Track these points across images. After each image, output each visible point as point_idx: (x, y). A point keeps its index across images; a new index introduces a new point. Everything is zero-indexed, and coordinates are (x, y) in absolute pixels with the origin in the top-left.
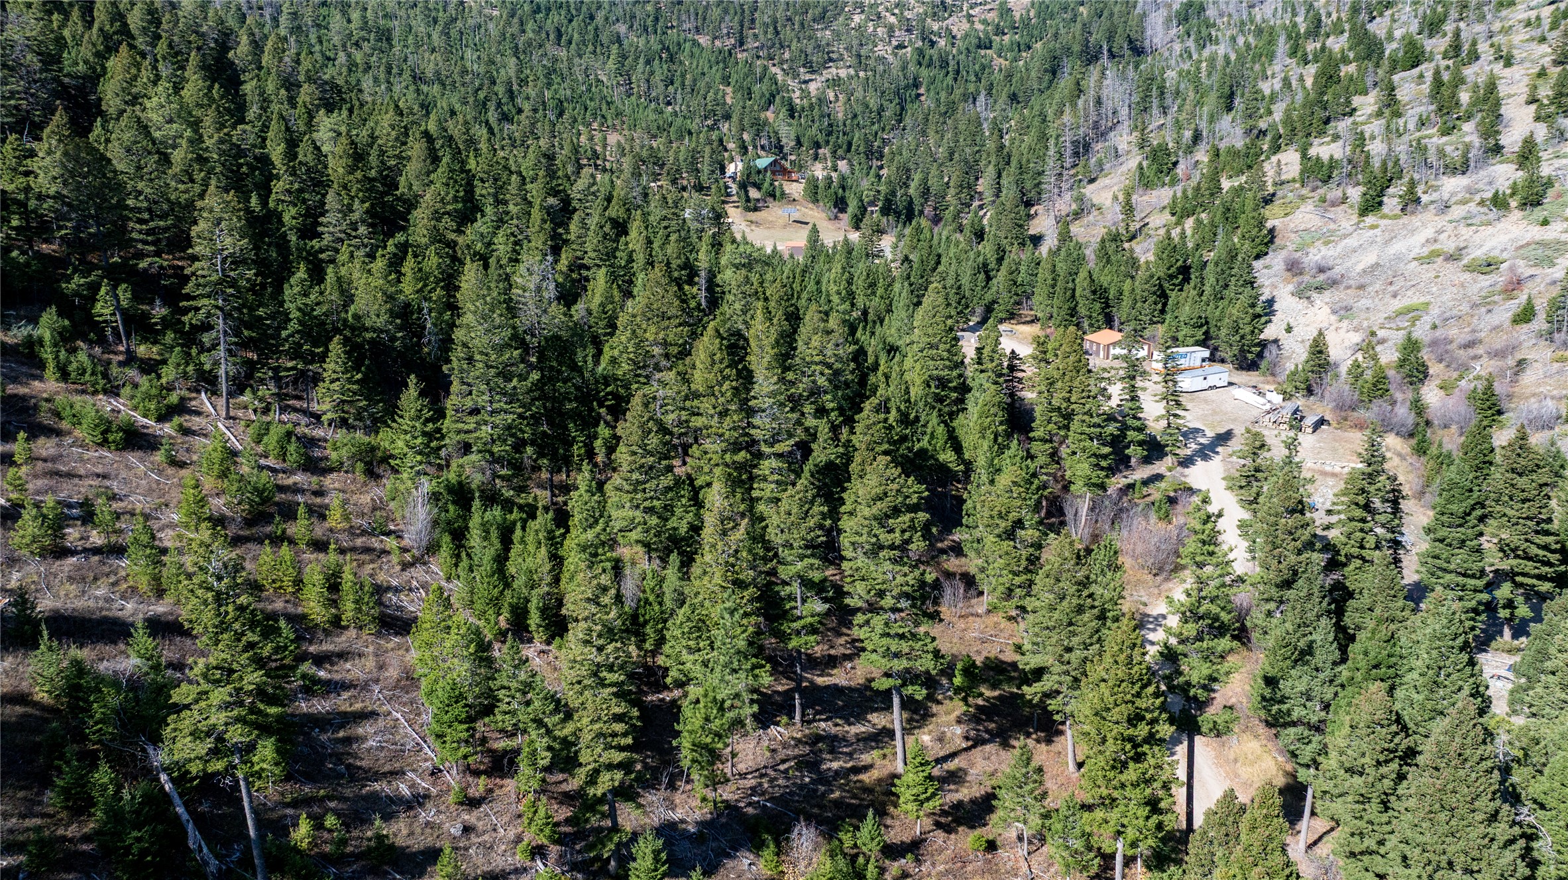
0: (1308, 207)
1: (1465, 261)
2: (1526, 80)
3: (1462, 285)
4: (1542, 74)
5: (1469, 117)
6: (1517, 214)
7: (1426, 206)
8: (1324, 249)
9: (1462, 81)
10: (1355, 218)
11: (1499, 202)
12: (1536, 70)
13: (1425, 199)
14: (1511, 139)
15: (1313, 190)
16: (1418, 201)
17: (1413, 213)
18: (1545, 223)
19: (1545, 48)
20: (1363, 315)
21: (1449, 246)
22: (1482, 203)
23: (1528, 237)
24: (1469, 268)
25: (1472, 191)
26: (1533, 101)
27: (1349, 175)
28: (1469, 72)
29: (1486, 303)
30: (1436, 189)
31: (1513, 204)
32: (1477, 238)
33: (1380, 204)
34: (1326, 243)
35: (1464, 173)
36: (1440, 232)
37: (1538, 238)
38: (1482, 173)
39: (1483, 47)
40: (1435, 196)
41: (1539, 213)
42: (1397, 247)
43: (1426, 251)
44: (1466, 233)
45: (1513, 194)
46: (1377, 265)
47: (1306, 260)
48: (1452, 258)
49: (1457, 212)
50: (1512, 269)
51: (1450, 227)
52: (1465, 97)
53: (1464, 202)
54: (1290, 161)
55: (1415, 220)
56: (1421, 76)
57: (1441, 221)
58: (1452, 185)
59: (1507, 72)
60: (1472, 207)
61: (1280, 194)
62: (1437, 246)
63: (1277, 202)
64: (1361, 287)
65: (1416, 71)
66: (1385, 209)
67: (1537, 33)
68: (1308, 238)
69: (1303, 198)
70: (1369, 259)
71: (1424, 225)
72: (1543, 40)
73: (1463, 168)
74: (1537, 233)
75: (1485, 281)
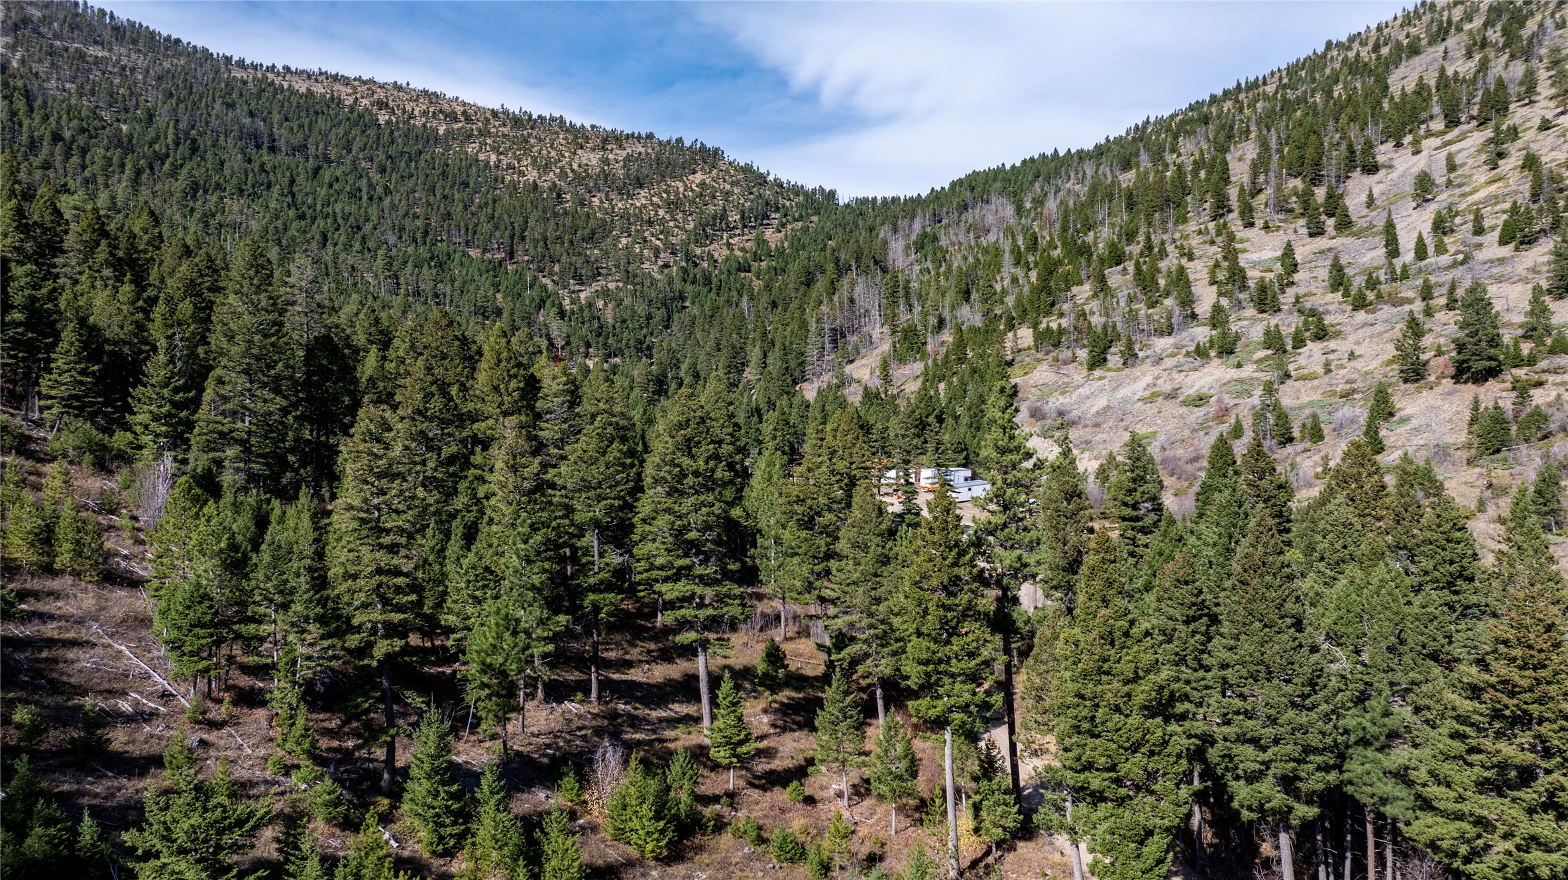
0: (1045, 366)
1: (1181, 398)
2: (1206, 270)
3: (1182, 416)
4: (1217, 265)
5: (1167, 294)
6: (1216, 362)
7: (1143, 360)
8: (1061, 399)
9: (1159, 271)
10: (1085, 372)
11: (1201, 353)
12: (1212, 263)
13: (1141, 354)
14: (1204, 308)
15: (1047, 353)
16: (1136, 356)
17: (1133, 366)
18: (1239, 366)
19: (1215, 249)
20: (1101, 447)
21: (1167, 388)
22: (1188, 354)
23: (1228, 377)
24: (1184, 403)
25: (1178, 347)
26: (1213, 282)
27: (1076, 341)
28: (1163, 265)
29: (1203, 427)
30: (1148, 346)
31: (1213, 353)
32: (1188, 381)
33: (1105, 360)
34: (1063, 393)
35: (1170, 334)
36: (1157, 378)
37: (1235, 377)
38: (1184, 334)
39: (1170, 248)
40: (1149, 352)
41: (1233, 359)
42: (1124, 392)
43: (1147, 393)
44: (1179, 377)
45: (1211, 347)
46: (1108, 407)
47: (1046, 408)
48: (1171, 396)
49: (1169, 362)
50: (1220, 401)
51: (1165, 374)
52: (1162, 282)
53: (1173, 355)
54: (1025, 335)
55: (1136, 371)
56: (1125, 269)
57: (1156, 370)
58: (1162, 344)
59: (1191, 264)
60: (1181, 358)
61: (1018, 359)
62: (1156, 389)
63: (1016, 366)
64: (1097, 425)
65: (1120, 267)
66: (1110, 364)
67: (1208, 238)
68: (1046, 390)
69: (1039, 361)
70: (1101, 403)
71: (1143, 374)
72: (1213, 243)
73: (1169, 331)
74: (1233, 373)
75: (1199, 412)
